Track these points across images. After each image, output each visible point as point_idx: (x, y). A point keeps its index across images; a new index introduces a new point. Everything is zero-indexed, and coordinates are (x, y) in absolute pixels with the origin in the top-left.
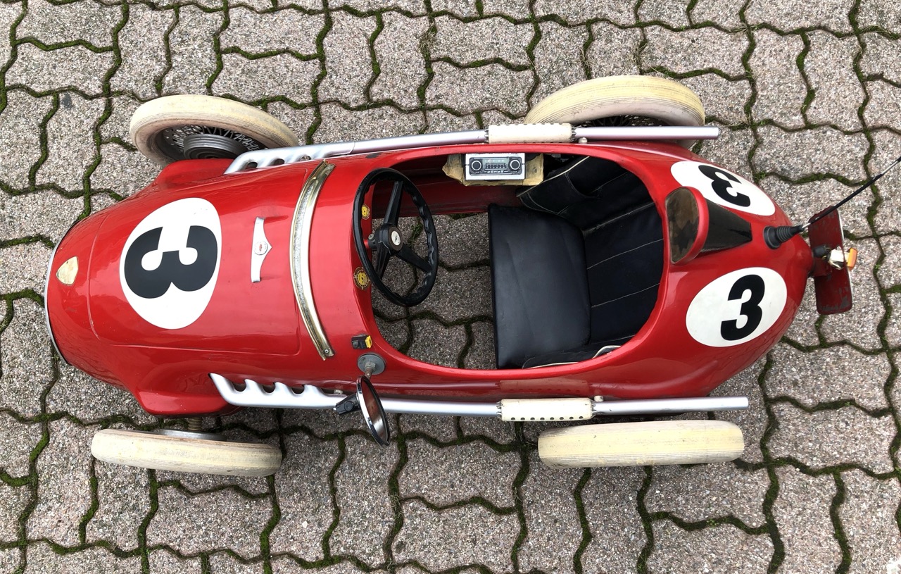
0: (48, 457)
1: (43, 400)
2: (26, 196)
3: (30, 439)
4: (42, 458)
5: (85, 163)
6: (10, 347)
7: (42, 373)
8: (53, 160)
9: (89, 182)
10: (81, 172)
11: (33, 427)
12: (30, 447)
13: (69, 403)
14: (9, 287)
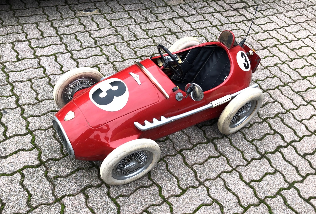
0: (68, 211)
1: (53, 195)
2: (6, 141)
3: (57, 209)
4: (66, 212)
5: (24, 125)
6: (30, 185)
7: (48, 187)
8: (10, 128)
9: (29, 129)
10: (24, 128)
11: (55, 204)
12: (58, 211)
13: (65, 191)
14: (17, 168)
